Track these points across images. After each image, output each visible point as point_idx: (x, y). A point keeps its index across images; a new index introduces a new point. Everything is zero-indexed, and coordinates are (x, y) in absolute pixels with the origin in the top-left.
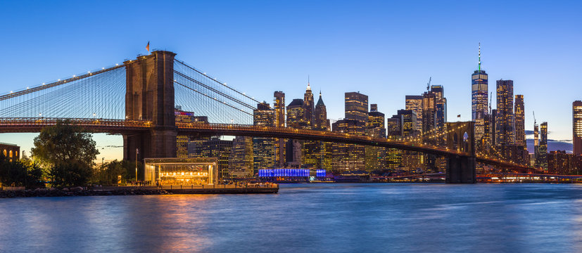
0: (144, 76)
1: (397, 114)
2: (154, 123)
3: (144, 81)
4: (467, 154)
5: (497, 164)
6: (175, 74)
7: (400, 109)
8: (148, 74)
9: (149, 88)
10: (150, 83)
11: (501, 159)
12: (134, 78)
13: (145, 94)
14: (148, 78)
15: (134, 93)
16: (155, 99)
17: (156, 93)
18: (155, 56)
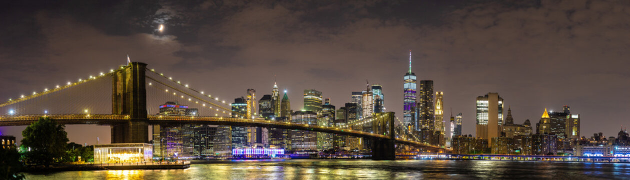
0: (124, 81)
1: (344, 106)
2: (131, 117)
3: (124, 85)
4: (388, 137)
5: (414, 144)
6: (146, 78)
7: (347, 102)
8: (127, 80)
9: (128, 90)
10: (128, 86)
11: (418, 141)
12: (118, 83)
13: (125, 94)
14: (127, 83)
15: (118, 94)
16: (132, 98)
17: (131, 94)
18: (131, 66)
